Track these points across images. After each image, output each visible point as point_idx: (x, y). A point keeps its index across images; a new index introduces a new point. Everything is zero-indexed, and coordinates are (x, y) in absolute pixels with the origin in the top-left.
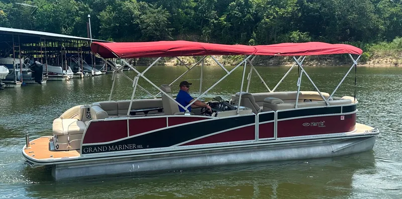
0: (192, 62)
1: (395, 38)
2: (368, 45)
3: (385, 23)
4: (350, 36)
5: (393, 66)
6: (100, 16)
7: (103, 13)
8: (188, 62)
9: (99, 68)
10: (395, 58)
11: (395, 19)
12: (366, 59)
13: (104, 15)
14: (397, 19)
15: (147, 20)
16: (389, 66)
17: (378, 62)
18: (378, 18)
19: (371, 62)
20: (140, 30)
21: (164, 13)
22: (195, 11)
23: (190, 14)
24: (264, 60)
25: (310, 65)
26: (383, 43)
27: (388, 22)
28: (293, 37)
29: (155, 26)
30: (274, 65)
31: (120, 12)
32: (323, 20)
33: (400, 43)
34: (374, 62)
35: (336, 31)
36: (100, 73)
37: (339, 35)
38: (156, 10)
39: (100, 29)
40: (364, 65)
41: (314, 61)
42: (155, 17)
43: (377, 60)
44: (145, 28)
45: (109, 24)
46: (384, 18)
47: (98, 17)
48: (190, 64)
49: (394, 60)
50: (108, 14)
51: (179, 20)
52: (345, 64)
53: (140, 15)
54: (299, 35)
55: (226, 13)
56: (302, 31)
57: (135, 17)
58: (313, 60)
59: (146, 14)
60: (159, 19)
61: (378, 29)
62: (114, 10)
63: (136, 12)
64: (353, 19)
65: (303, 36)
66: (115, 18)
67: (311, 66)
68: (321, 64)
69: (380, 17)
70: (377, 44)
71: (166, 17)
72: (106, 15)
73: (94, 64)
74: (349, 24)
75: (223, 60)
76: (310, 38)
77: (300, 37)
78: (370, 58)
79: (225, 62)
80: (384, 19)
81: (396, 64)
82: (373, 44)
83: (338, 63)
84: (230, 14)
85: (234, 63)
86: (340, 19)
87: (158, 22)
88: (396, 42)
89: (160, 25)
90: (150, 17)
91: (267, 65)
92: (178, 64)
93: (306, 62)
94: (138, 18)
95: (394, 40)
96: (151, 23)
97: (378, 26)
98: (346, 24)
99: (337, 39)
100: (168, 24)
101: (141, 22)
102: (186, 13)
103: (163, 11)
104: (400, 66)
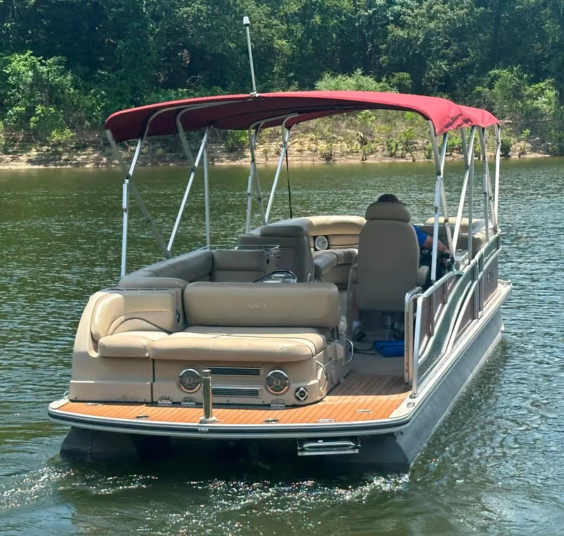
1: (320, 78)
3: (290, 32)
4: (192, 70)
5: (320, 162)
10: (324, 138)
11: (317, 19)
12: (243, 143)
14: (323, 20)
16: (308, 163)
18: (269, 16)
19: (258, 152)
25: (78, 164)
27: (298, 29)
28: (16, 74)
32: (105, 17)
34: (266, 152)
35: (149, 54)
37: (158, 67)
40: (237, 163)
41: (90, 150)
43: (274, 146)
46: (286, 15)
49: (323, 146)
54: (33, 67)
56: (43, 51)
58: (84, 147)
61: (271, 50)
64: (196, 18)
65: (45, 69)
67: (80, 169)
68: (110, 162)
69: (273, 13)
74: (185, 32)
76: (69, 77)
77: (36, 71)
80: (287, 19)
81: (328, 157)
83: (161, 158)
86: (156, 17)
93: (61, 154)
97: (271, 40)
98: (176, 32)
99: (154, 82)
104: (340, 162)
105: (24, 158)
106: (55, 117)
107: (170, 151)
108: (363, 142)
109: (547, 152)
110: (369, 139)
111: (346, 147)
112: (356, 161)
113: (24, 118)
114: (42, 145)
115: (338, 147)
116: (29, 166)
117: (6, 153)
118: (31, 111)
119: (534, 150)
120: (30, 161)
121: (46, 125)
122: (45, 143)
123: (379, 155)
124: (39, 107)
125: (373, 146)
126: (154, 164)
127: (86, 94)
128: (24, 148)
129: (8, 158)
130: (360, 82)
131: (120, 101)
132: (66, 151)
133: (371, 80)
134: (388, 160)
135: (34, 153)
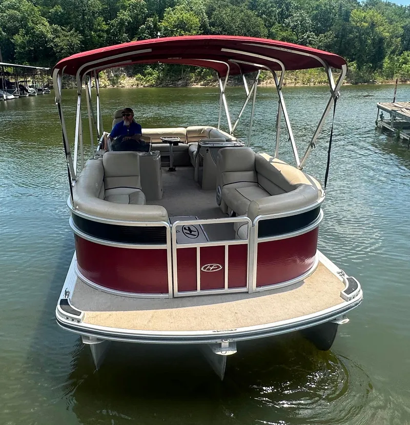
0: (107, 84)
6: (14, 39)
7: (16, 37)
8: (103, 85)
9: (11, 92)
13: (18, 39)
15: (61, 44)
17: (270, 83)
19: (265, 83)
20: (54, 53)
21: (77, 36)
22: (108, 34)
23: (102, 37)
24: (173, 81)
25: (214, 86)
29: (69, 49)
30: (183, 86)
31: (34, 36)
34: (266, 82)
36: (12, 97)
38: (69, 33)
39: (15, 53)
42: (68, 40)
43: (269, 81)
44: (60, 52)
45: (24, 48)
47: (12, 40)
48: (105, 86)
50: (22, 38)
51: (93, 43)
53: (53, 38)
55: (137, 36)
57: (48, 41)
59: (59, 37)
60: (72, 42)
62: (27, 34)
63: (50, 35)
66: (29, 42)
71: (79, 40)
72: (20, 39)
73: (5, 88)
75: (136, 82)
79: (138, 84)
81: (285, 84)
83: (236, 84)
84: (140, 37)
85: (146, 85)
87: (71, 45)
89: (73, 48)
90: (63, 40)
91: (176, 86)
92: (94, 87)
93: (209, 83)
94: (52, 41)
96: (65, 47)
100: (81, 47)
101: (55, 45)
102: (100, 36)
103: (76, 34)
104: (288, 85)
105: (199, 84)
106: (208, 72)
108: (295, 80)
109: (351, 83)
110: (297, 79)
111: (290, 81)
112: (293, 85)
113: (200, 73)
115: (288, 81)
117: (195, 83)
118: (202, 71)
119: (347, 83)
120: (201, 85)
121: (206, 74)
122: (206, 80)
123: (300, 84)
124: (204, 69)
126: (235, 86)
128: (200, 82)
129: (195, 84)
132: (211, 82)
134: (302, 85)
135: (202, 83)
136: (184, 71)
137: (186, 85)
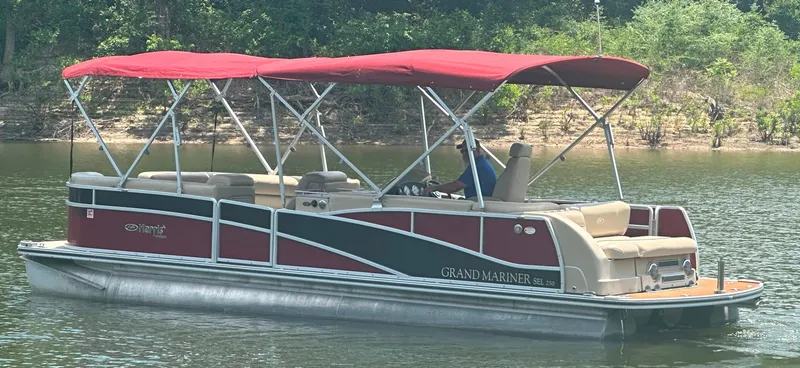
2: (510, 32)
5: (639, 147)
10: (647, 105)
12: (505, 109)
17: (565, 129)
19: (531, 126)
25: (214, 139)
26: (584, 25)
33: (670, 25)
34: (544, 126)
43: (558, 116)
49: (644, 119)
52: (400, 133)
70: (556, 28)
78: (524, 103)
81: (653, 139)
82: (537, 31)
83: (359, 132)
88: (650, 23)
93: (187, 119)
95: (643, 12)
104: (674, 148)
105: (123, 124)
107: (376, 120)
108: (716, 114)
110: (727, 110)
111: (685, 122)
112: (702, 147)
114: (153, 105)
115: (670, 123)
116: (131, 140)
117: (93, 115)
118: (138, 45)
120: (133, 131)
122: (161, 100)
123: (743, 138)
124: (154, 38)
125: (733, 122)
127: (234, 18)
128: (125, 108)
129: (96, 124)
130: (712, 11)
131: (293, 31)
132: (196, 115)
133: (732, 8)
134: (759, 148)
135: (140, 116)
136: (21, 45)
137: (37, 128)
